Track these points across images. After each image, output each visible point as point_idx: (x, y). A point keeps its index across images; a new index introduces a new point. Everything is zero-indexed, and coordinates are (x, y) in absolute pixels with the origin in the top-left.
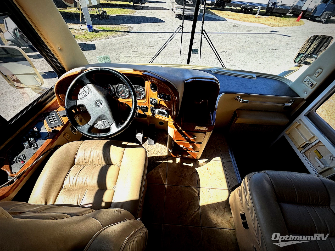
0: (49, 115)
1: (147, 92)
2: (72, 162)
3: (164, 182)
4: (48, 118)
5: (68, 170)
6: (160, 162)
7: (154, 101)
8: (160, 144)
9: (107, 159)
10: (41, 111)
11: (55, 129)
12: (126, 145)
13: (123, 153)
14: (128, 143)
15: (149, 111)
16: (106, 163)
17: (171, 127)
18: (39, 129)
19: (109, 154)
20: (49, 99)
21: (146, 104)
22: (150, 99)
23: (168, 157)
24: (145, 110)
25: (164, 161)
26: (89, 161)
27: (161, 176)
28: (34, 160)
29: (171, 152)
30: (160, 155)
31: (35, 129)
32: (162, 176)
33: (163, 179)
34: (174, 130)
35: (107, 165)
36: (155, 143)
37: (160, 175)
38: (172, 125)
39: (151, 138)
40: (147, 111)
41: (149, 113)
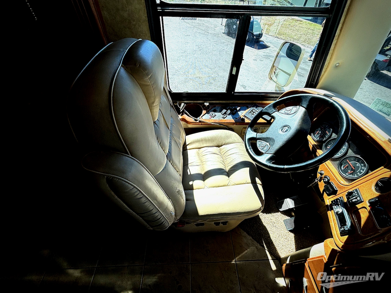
0: (256, 107)
1: (366, 179)
2: (220, 145)
3: (238, 257)
4: (253, 109)
5: (214, 146)
6: (265, 245)
7: (356, 198)
8: (294, 241)
9: (232, 170)
10: (257, 101)
11: (245, 119)
12: (256, 183)
13: (244, 184)
14: (260, 184)
15: (333, 198)
16: (229, 171)
17: (326, 246)
18: (239, 110)
19: (238, 169)
20: (272, 99)
21: (340, 188)
22: (356, 190)
23: (278, 260)
24: (329, 190)
25: (270, 253)
26: (226, 156)
27: (245, 251)
28: (214, 122)
29: (288, 262)
30: (275, 244)
31: (238, 109)
32: (246, 253)
33: (242, 255)
34: (323, 254)
35: (227, 173)
36: (291, 231)
37: (247, 249)
38: (330, 248)
39: (295, 222)
40: (329, 195)
41: (328, 200)
